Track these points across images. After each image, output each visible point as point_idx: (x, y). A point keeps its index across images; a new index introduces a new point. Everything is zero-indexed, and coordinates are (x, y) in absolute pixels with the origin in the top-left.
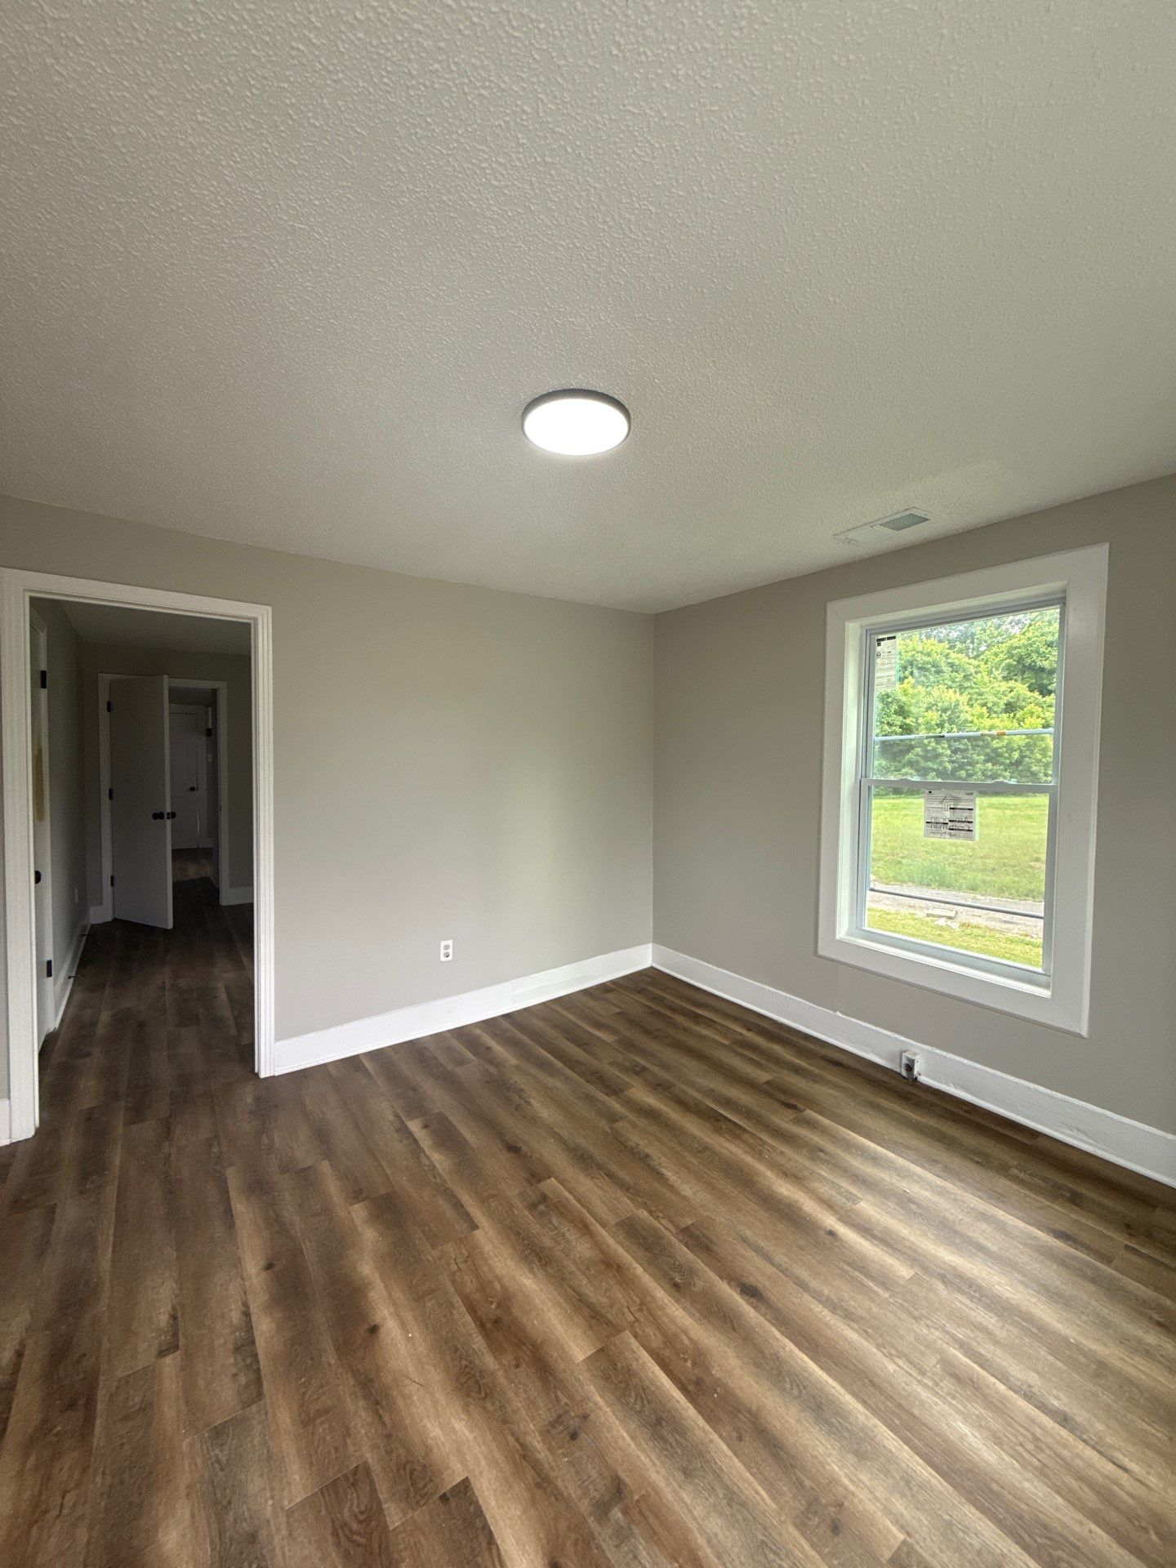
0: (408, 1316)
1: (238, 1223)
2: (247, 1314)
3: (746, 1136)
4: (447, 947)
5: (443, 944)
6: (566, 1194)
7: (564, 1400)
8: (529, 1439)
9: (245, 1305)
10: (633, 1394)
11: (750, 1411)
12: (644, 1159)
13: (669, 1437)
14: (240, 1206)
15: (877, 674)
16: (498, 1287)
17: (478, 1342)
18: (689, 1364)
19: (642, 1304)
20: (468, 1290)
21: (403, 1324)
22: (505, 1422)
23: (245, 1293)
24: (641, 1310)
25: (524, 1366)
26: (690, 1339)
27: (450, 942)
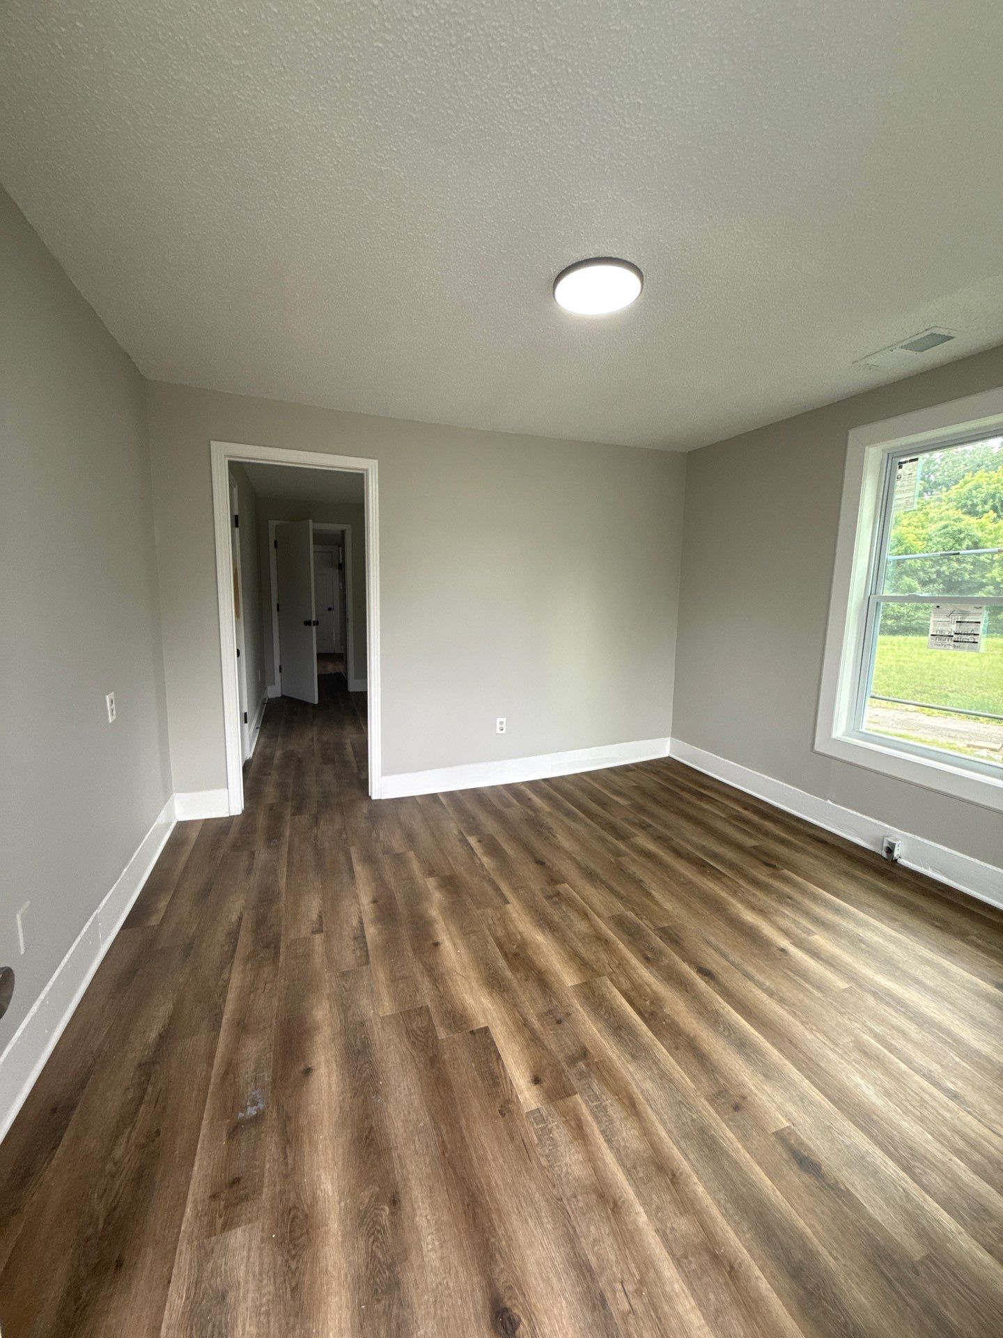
0: (459, 942)
1: (357, 876)
2: (361, 923)
3: (724, 880)
4: (501, 723)
5: (499, 720)
6: (575, 894)
7: (555, 1003)
8: (529, 1017)
9: (361, 918)
10: (604, 1009)
11: (688, 1036)
12: (638, 883)
13: (626, 1037)
14: (358, 868)
15: (897, 496)
16: (519, 937)
17: (502, 963)
18: (648, 1003)
19: (620, 964)
20: (498, 935)
21: (456, 947)
22: (515, 1005)
23: (360, 913)
24: (618, 967)
25: (530, 981)
26: (652, 990)
27: (504, 720)
